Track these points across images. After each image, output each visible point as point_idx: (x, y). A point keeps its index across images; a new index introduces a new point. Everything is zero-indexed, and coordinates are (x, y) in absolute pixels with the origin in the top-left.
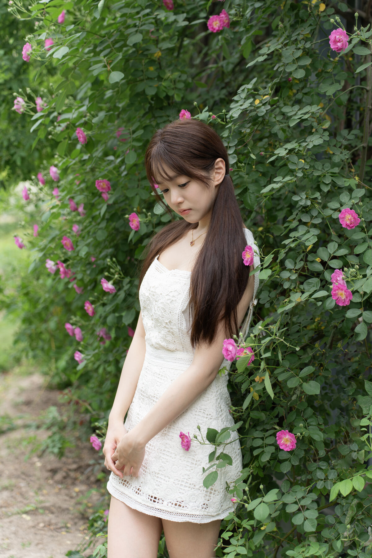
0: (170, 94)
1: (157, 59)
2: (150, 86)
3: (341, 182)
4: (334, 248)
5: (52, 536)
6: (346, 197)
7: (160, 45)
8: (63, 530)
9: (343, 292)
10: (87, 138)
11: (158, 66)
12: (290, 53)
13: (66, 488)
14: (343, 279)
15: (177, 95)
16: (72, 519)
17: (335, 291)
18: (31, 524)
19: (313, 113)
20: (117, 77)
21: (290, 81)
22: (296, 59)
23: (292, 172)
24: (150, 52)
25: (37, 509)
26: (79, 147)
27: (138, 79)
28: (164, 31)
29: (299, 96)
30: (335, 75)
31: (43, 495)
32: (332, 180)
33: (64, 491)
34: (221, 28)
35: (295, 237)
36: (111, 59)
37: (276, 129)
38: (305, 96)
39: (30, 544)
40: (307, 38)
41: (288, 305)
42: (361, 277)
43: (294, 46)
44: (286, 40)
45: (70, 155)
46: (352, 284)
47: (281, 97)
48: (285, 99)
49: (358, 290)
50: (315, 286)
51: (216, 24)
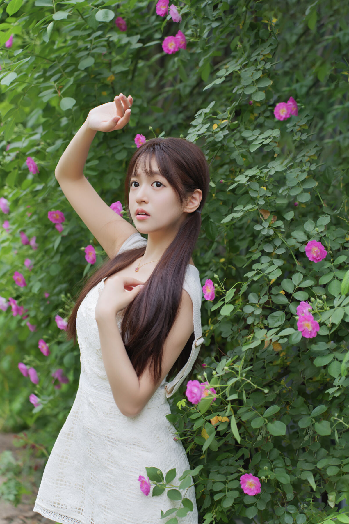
1: (110, 84)
4: (299, 279)
6: (310, 226)
7: (113, 69)
9: (310, 322)
10: (39, 168)
11: (112, 91)
12: (249, 75)
14: (309, 312)
17: (301, 322)
19: (274, 138)
20: (68, 103)
21: (250, 104)
22: (256, 80)
23: (253, 200)
24: (103, 76)
26: (30, 177)
27: (91, 105)
28: (117, 53)
29: (261, 120)
34: (176, 50)
35: (258, 270)
36: (62, 84)
37: (235, 154)
38: (267, 120)
40: (267, 58)
41: (252, 343)
42: (328, 308)
43: (253, 67)
44: (245, 61)
45: (20, 186)
46: (319, 316)
47: (242, 121)
48: (246, 123)
49: (325, 322)
50: (280, 320)
51: (171, 46)
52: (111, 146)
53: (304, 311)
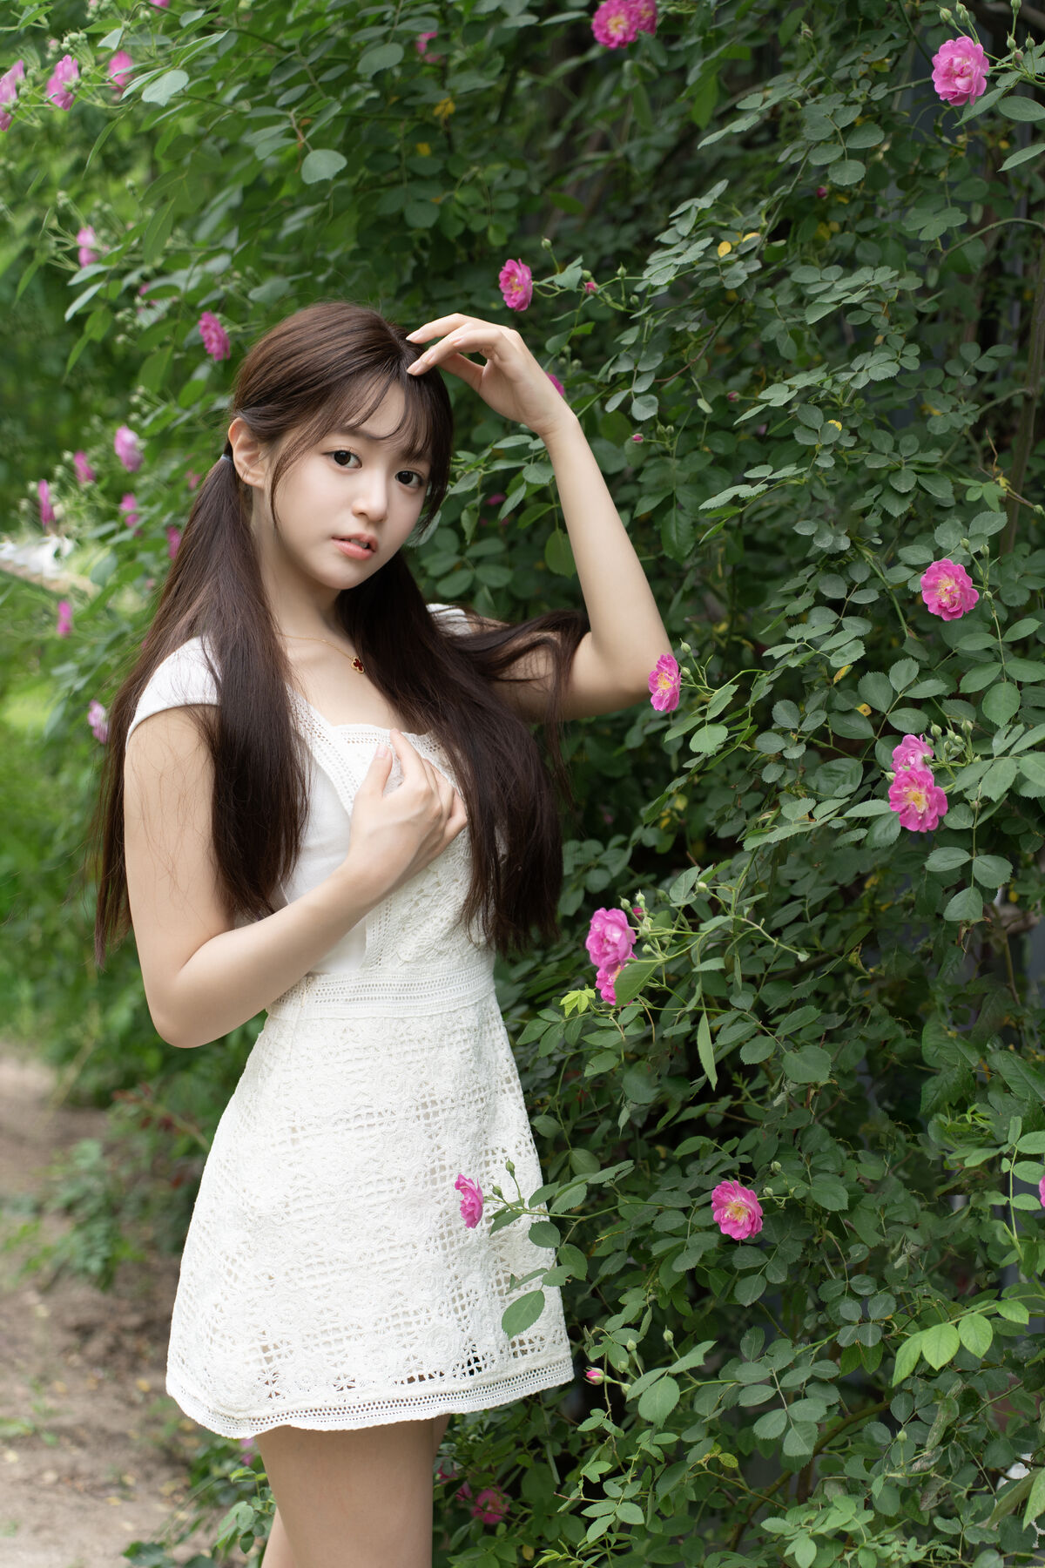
0: (476, 227)
1: (441, 123)
2: (421, 201)
3: (942, 491)
4: (908, 675)
5: (80, 1508)
6: (951, 535)
7: (452, 82)
8: (113, 1492)
9: (923, 790)
10: (231, 344)
11: (444, 142)
12: (824, 115)
13: (117, 1379)
14: (925, 763)
15: (497, 228)
16: (138, 1463)
17: (900, 787)
18: (19, 1472)
19: (878, 289)
20: (324, 165)
21: (821, 196)
22: (844, 130)
23: (805, 456)
24: (423, 99)
25: (36, 1432)
26: (202, 373)
27: (384, 180)
28: (467, 40)
29: (847, 240)
30: (952, 186)
31: (53, 1395)
32: (918, 485)
33: (111, 1388)
34: (630, 38)
35: (801, 640)
36: (308, 113)
37: (774, 330)
38: (864, 242)
39: (16, 1527)
40: (877, 72)
41: (772, 830)
42: (978, 758)
43: (840, 96)
44: (817, 74)
45: (176, 395)
46: (950, 776)
47: (794, 241)
48: (805, 247)
49: (966, 795)
50: (848, 780)
51: (616, 25)
52: (435, 296)
53: (912, 760)
